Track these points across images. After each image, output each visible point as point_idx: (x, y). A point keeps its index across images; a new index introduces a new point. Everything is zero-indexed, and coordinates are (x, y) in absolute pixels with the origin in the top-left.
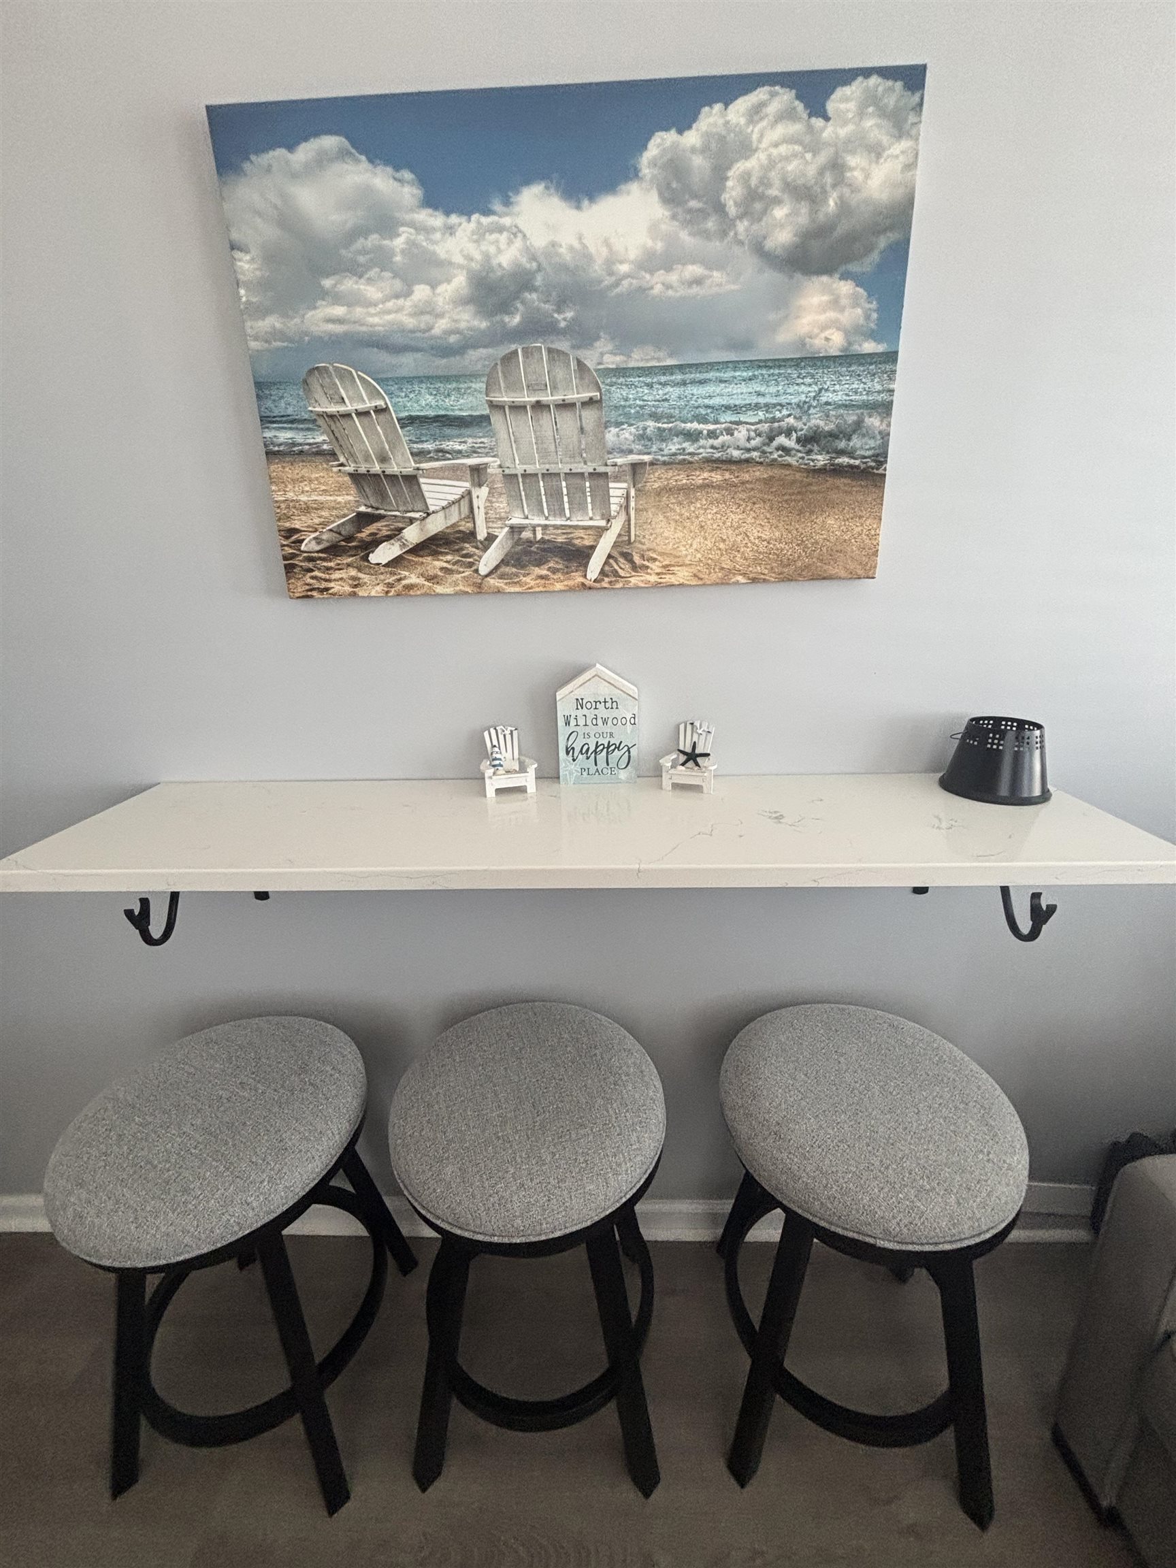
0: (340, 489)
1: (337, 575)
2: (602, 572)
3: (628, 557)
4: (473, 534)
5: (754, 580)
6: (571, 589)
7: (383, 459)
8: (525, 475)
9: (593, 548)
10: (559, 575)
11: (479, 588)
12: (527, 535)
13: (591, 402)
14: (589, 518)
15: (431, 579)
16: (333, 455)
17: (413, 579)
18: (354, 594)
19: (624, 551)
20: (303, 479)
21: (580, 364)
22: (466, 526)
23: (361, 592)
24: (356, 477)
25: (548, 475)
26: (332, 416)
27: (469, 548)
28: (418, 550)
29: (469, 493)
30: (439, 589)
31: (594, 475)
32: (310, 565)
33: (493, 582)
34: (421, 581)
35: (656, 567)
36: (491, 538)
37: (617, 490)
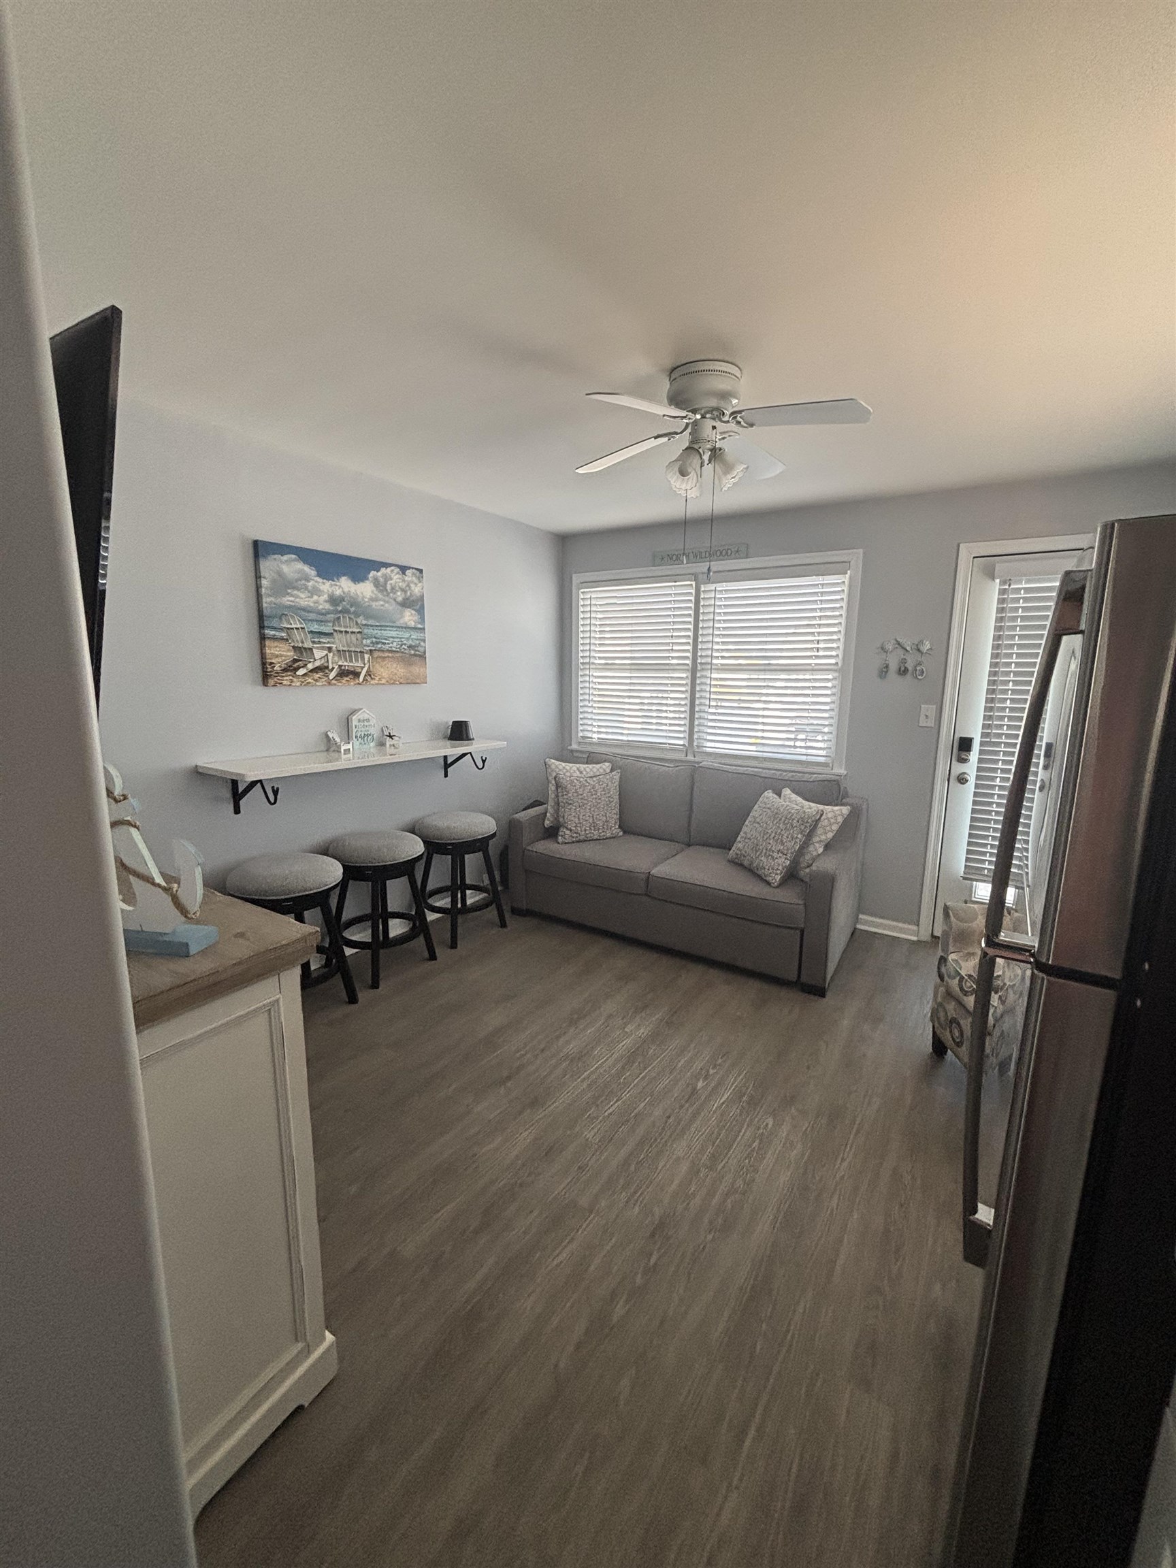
0: (288, 650)
1: (285, 678)
2: (364, 680)
3: (370, 675)
4: (327, 667)
5: (401, 683)
6: (355, 684)
7: (303, 642)
8: (343, 651)
9: (361, 672)
10: (352, 680)
11: (329, 683)
12: (343, 668)
13: (359, 632)
14: (360, 664)
15: (316, 680)
16: (287, 640)
17: (310, 680)
18: (290, 685)
19: (369, 674)
20: (276, 647)
21: (357, 622)
22: (326, 664)
23: (293, 684)
24: (293, 647)
25: (348, 651)
26: (288, 628)
27: (327, 671)
28: (311, 671)
29: (327, 655)
30: (317, 684)
31: (360, 652)
32: (276, 675)
33: (333, 682)
34: (312, 681)
35: (377, 678)
36: (333, 668)
37: (366, 656)
